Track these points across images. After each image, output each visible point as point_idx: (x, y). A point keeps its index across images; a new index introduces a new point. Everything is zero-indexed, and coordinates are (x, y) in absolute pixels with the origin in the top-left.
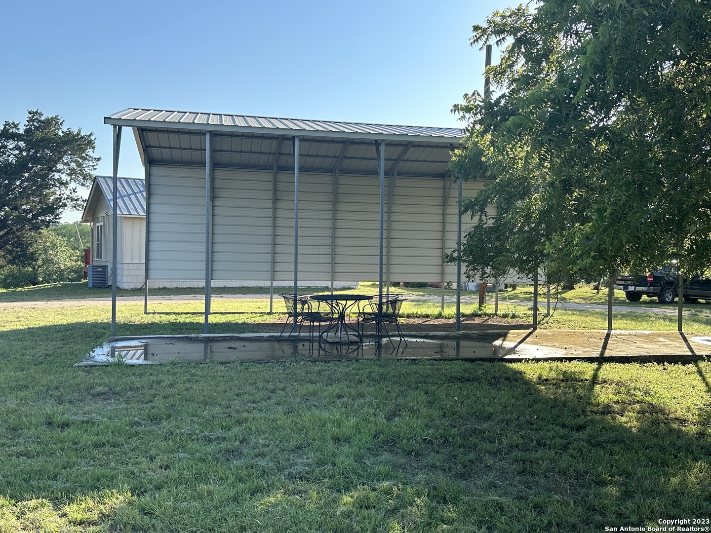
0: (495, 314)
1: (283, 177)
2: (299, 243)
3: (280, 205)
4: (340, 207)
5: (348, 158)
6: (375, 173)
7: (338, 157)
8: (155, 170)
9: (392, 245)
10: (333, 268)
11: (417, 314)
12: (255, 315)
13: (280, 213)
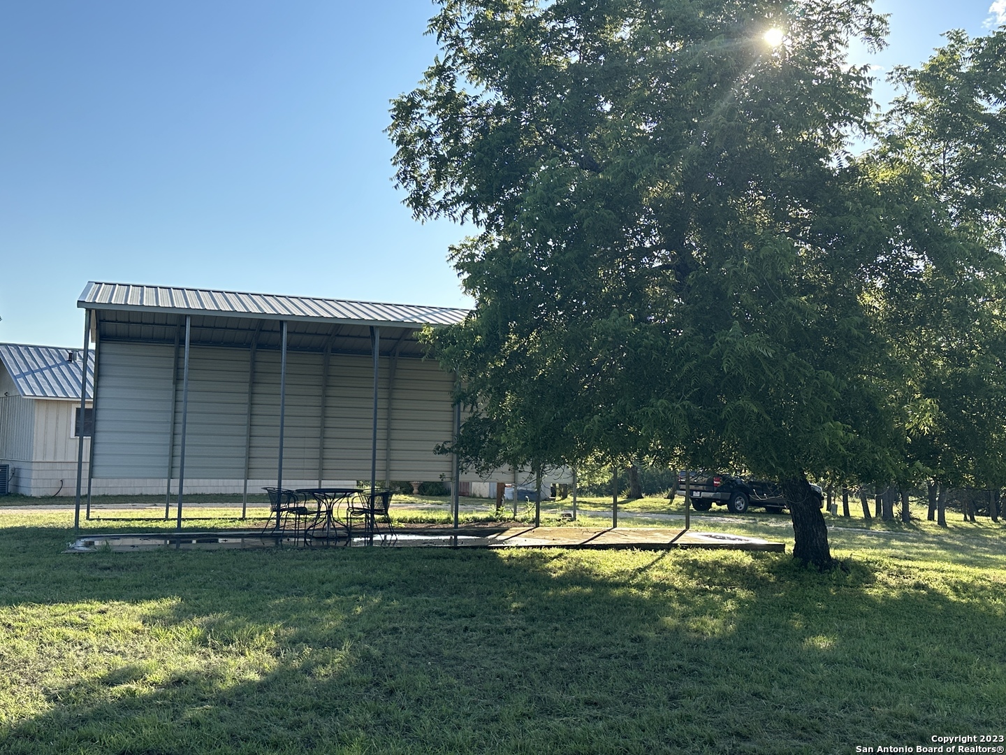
0: (514, 519)
1: (263, 356)
2: (284, 435)
3: (258, 389)
4: (331, 392)
5: (341, 336)
6: (368, 352)
7: (330, 335)
8: (107, 348)
9: (392, 437)
10: (321, 464)
11: (421, 519)
12: (223, 521)
13: (257, 399)
